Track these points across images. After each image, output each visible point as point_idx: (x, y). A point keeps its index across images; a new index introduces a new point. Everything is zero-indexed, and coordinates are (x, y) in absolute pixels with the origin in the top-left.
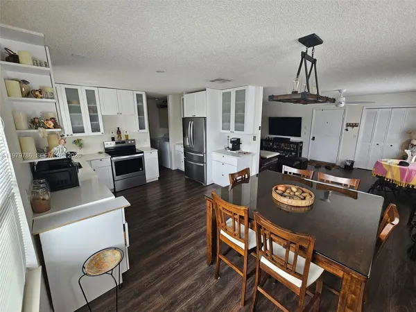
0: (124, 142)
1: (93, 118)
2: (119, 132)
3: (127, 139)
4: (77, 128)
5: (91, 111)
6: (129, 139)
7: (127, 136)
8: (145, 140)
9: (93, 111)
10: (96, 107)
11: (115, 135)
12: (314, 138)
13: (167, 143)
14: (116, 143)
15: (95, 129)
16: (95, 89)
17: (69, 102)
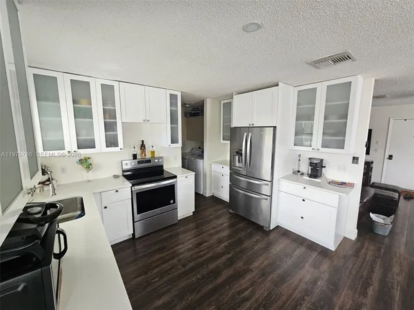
0: (149, 161)
1: (110, 126)
2: (143, 146)
3: (153, 157)
4: (85, 140)
5: (107, 116)
6: (156, 155)
7: (153, 153)
8: (175, 158)
9: (110, 115)
10: (115, 110)
11: (138, 151)
12: (390, 157)
13: (201, 161)
14: (139, 162)
15: (111, 142)
16: (116, 84)
17: (74, 102)
